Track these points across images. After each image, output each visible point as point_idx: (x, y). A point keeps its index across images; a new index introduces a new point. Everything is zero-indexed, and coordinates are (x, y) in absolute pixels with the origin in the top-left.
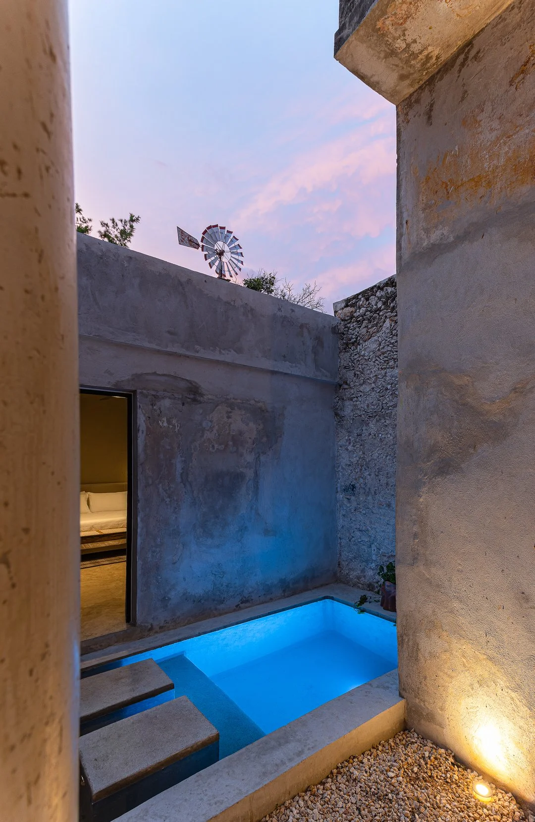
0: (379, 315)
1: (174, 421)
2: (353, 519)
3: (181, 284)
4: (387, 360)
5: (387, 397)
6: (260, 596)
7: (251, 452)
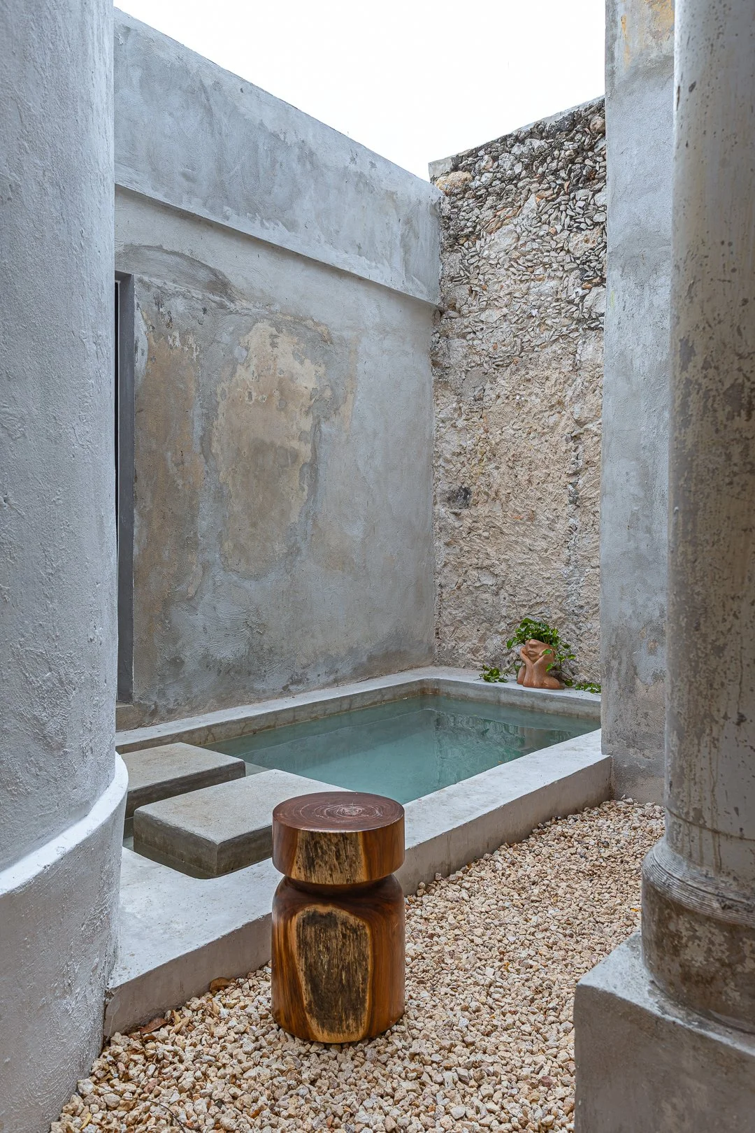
0: (516, 187)
1: (191, 340)
2: (466, 548)
3: (203, 88)
4: (532, 267)
5: (530, 330)
6: (319, 675)
7: (307, 413)
